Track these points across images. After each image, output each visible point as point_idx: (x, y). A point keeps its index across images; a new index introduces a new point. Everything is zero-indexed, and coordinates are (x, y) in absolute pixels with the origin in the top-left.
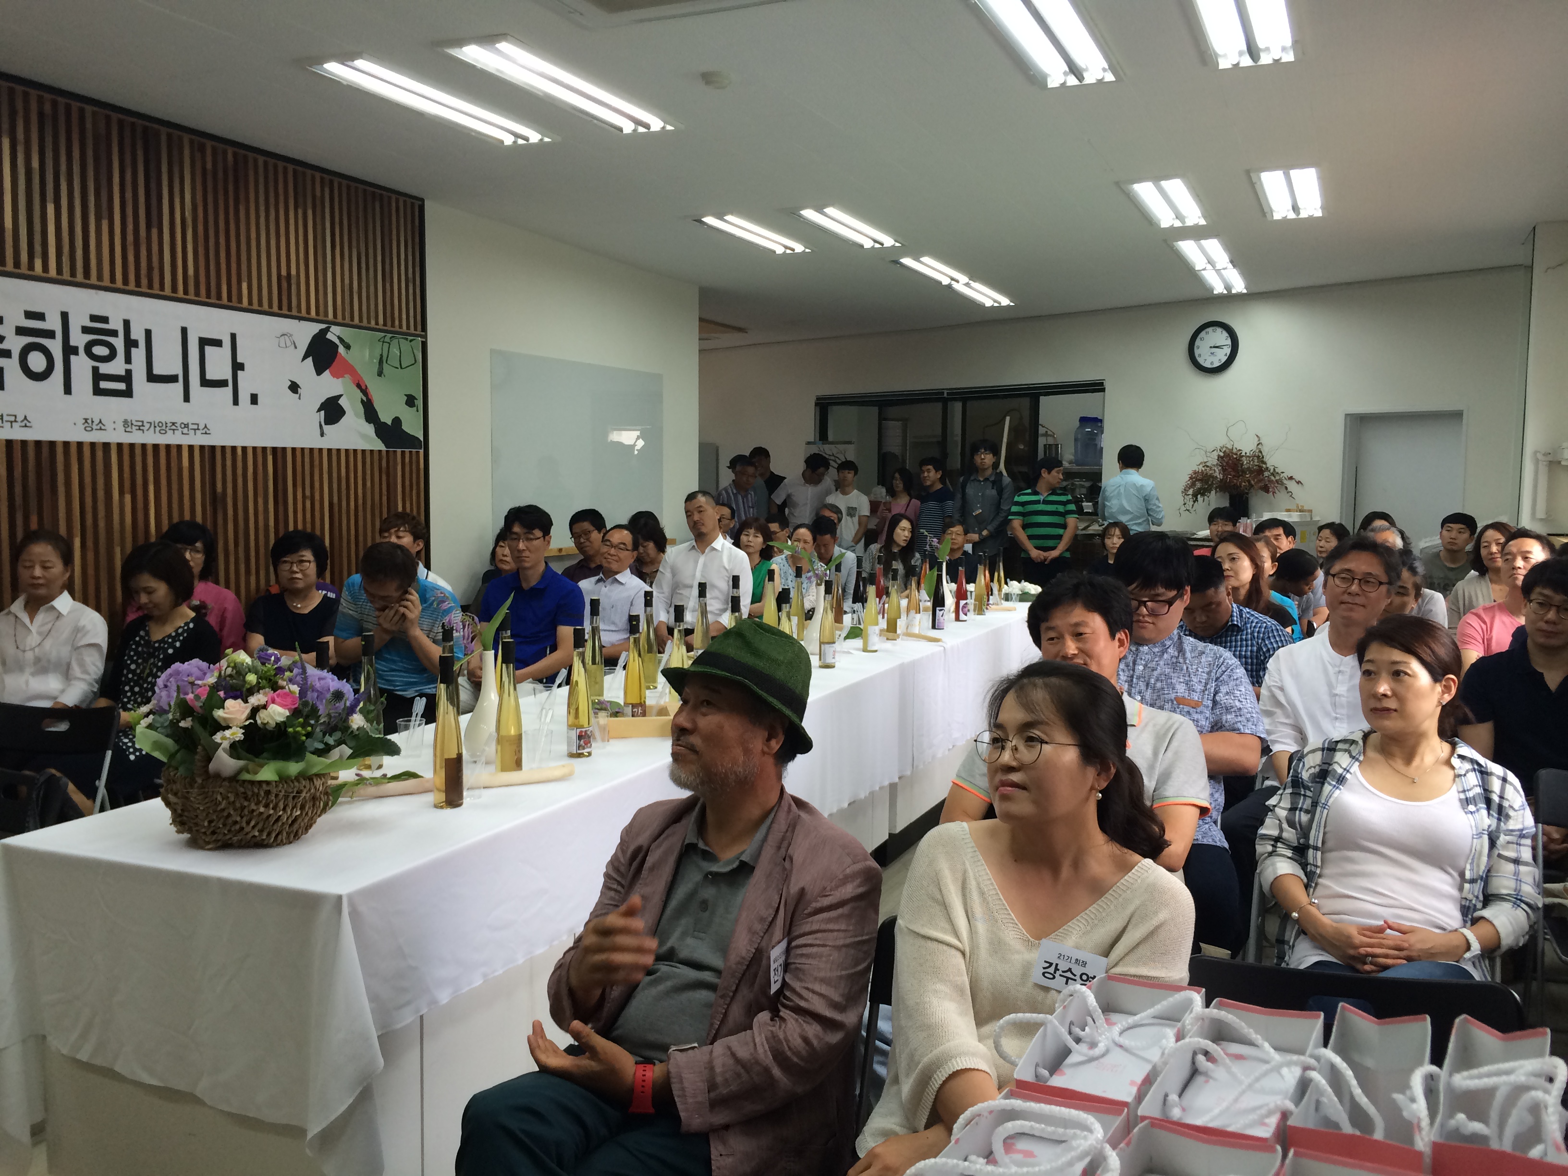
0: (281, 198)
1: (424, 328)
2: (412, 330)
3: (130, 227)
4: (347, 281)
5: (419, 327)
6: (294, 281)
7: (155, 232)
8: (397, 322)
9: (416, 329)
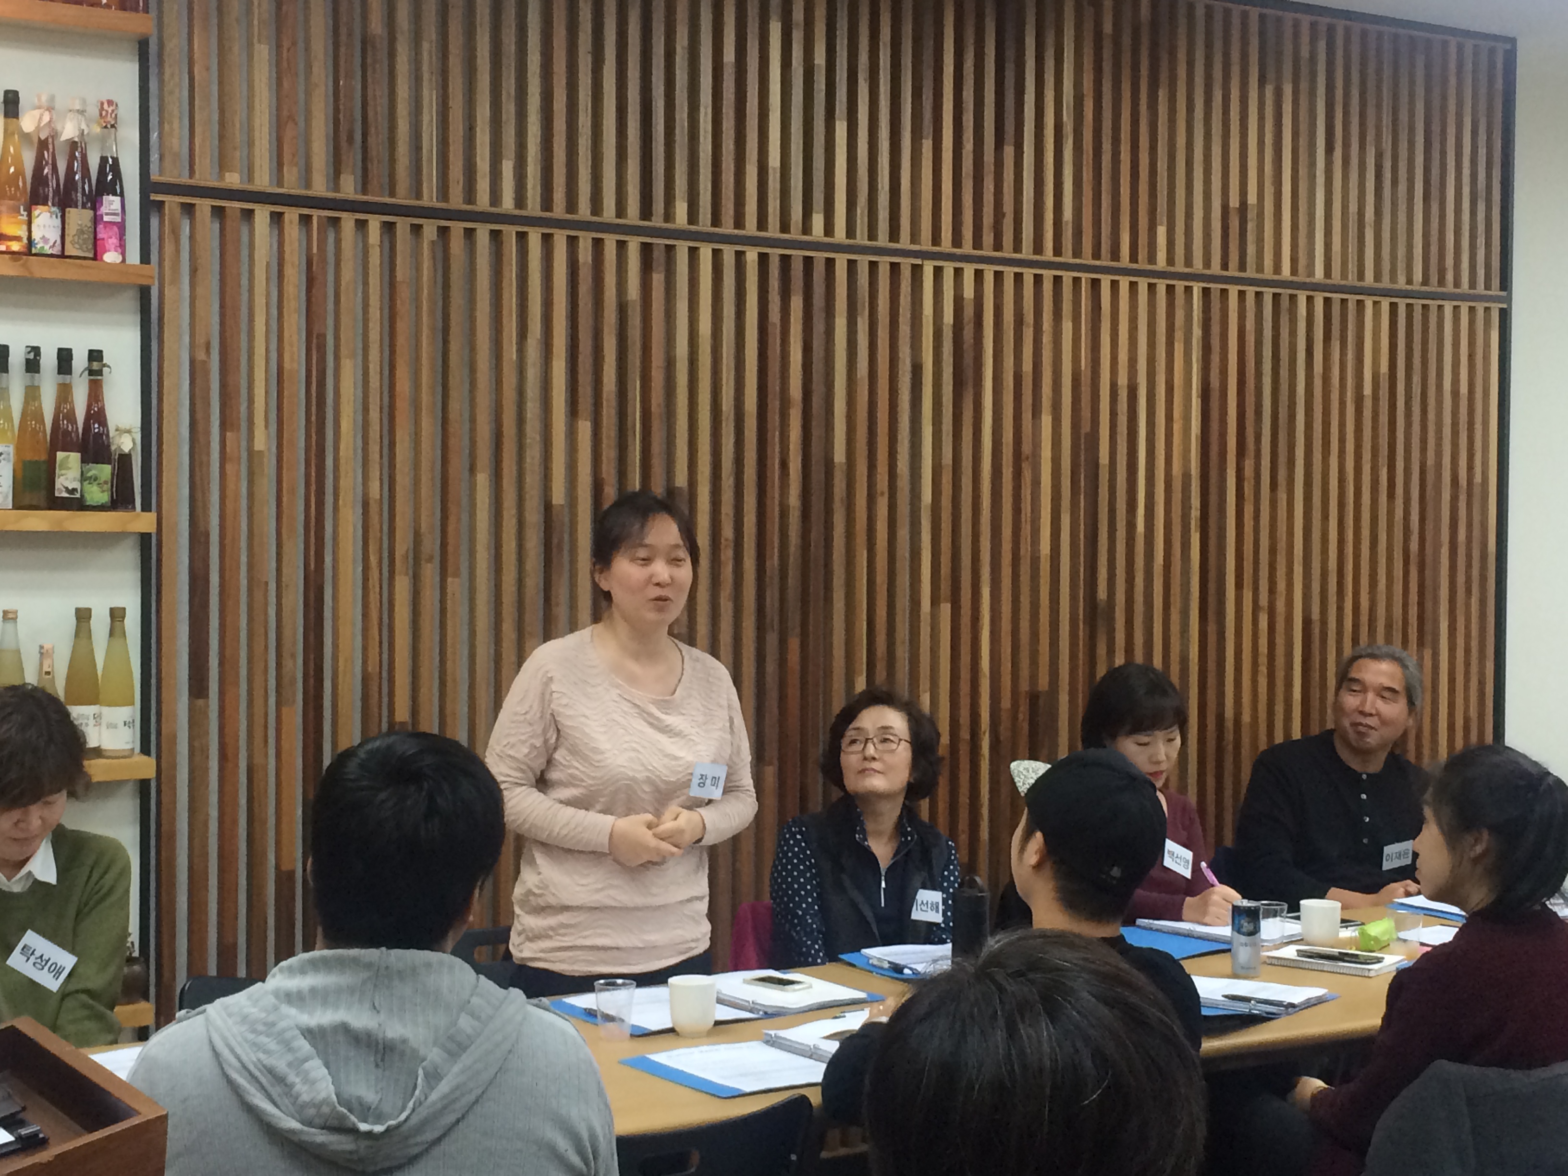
0: (1236, 70)
1: (1506, 283)
2: (1481, 289)
3: (968, 146)
4: (1353, 208)
5: (1496, 282)
6: (1252, 214)
7: (1009, 151)
8: (1450, 277)
9: (1488, 287)
